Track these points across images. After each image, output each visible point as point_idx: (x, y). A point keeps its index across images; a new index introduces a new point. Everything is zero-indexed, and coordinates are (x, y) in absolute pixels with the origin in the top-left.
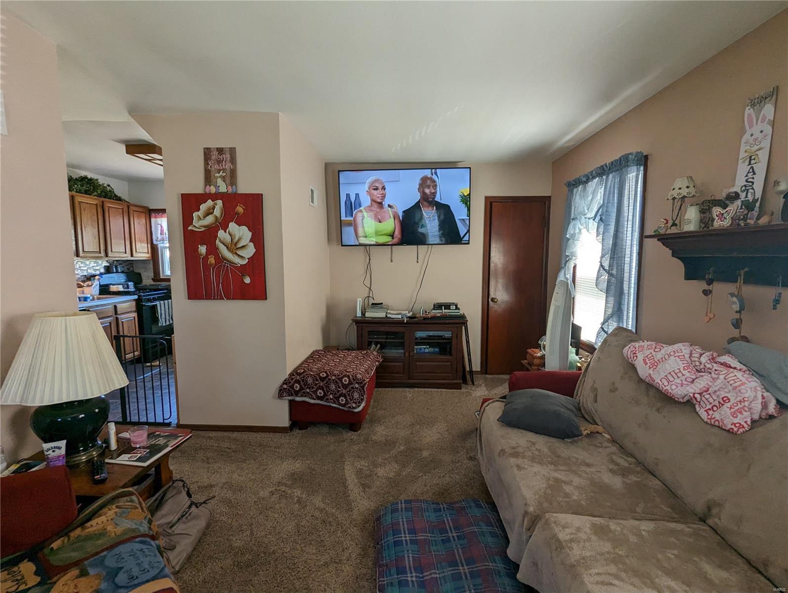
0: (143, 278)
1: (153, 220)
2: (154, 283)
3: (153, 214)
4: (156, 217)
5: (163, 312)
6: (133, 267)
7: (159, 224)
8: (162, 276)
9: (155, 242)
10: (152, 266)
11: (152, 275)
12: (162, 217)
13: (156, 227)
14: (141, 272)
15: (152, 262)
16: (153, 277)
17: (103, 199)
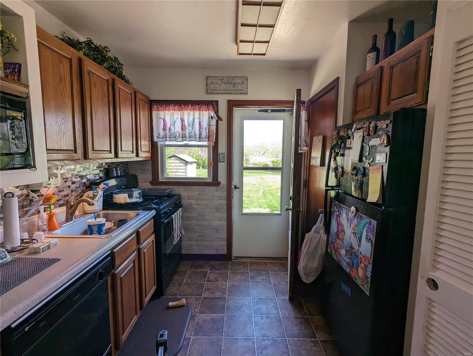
0: (139, 181)
1: (154, 113)
2: (152, 187)
3: (155, 106)
4: (158, 110)
5: (176, 228)
6: (128, 168)
7: (160, 118)
8: (161, 179)
9: (155, 139)
10: (150, 168)
11: (150, 177)
12: (165, 110)
13: (158, 122)
14: (137, 173)
15: (150, 162)
16: (151, 180)
17: (115, 76)
